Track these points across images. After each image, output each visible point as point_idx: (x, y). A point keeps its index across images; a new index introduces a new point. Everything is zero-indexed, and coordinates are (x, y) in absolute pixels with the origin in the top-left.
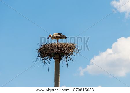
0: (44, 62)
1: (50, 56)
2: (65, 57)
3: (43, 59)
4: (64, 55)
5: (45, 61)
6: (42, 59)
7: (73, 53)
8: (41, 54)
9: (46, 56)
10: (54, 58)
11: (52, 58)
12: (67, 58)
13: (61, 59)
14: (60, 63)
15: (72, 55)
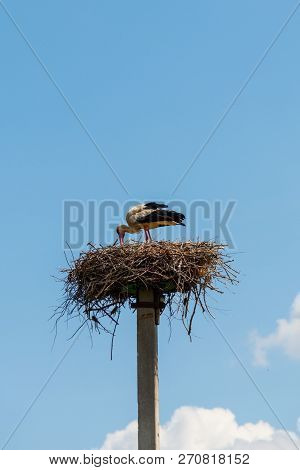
0: (94, 319)
1: (118, 294)
2: (178, 297)
3: (91, 309)
4: (174, 290)
5: (99, 315)
6: (84, 308)
7: (214, 282)
8: (80, 288)
9: (101, 298)
10: (133, 306)
11: (127, 303)
12: (186, 301)
13: (163, 306)
14: (157, 324)
15: (207, 289)
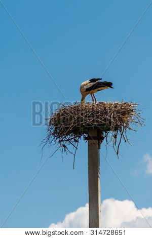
0: (64, 146)
1: (77, 132)
2: (111, 134)
3: (62, 141)
4: (109, 130)
5: (66, 144)
6: (58, 140)
7: (130, 125)
8: (56, 128)
9: (68, 134)
10: (86, 138)
11: (82, 137)
12: (115, 136)
13: (103, 138)
14: (99, 149)
15: (127, 129)
